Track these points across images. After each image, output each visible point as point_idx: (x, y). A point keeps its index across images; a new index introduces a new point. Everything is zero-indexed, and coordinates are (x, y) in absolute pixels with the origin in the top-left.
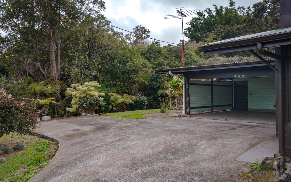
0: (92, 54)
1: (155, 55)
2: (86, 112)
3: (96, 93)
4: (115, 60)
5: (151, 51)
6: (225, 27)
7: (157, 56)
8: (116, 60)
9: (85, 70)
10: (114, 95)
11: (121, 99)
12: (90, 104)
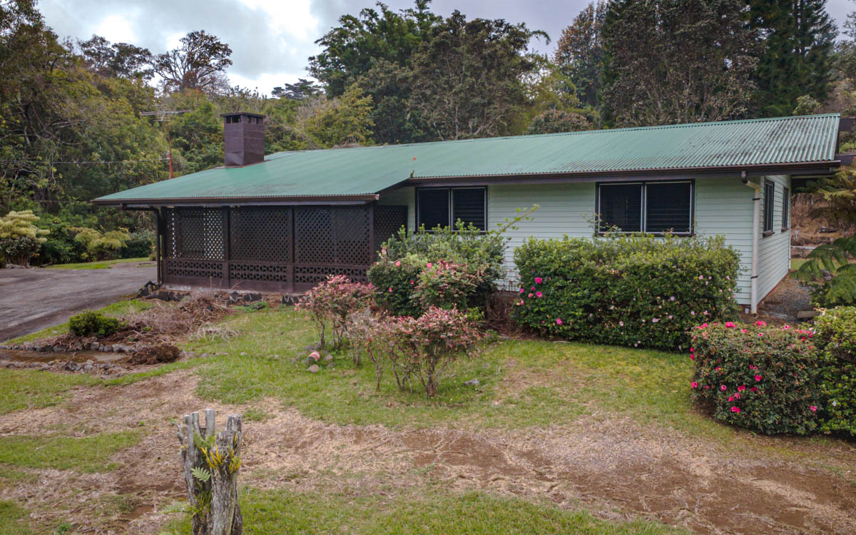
0: (37, 135)
1: (201, 137)
2: (12, 262)
3: (32, 231)
4: (93, 153)
5: (192, 127)
6: (392, 67)
7: (207, 140)
8: (97, 154)
9: (19, 177)
10: (83, 231)
11: (98, 240)
12: (18, 248)
